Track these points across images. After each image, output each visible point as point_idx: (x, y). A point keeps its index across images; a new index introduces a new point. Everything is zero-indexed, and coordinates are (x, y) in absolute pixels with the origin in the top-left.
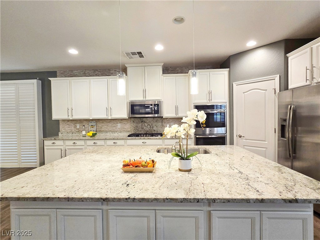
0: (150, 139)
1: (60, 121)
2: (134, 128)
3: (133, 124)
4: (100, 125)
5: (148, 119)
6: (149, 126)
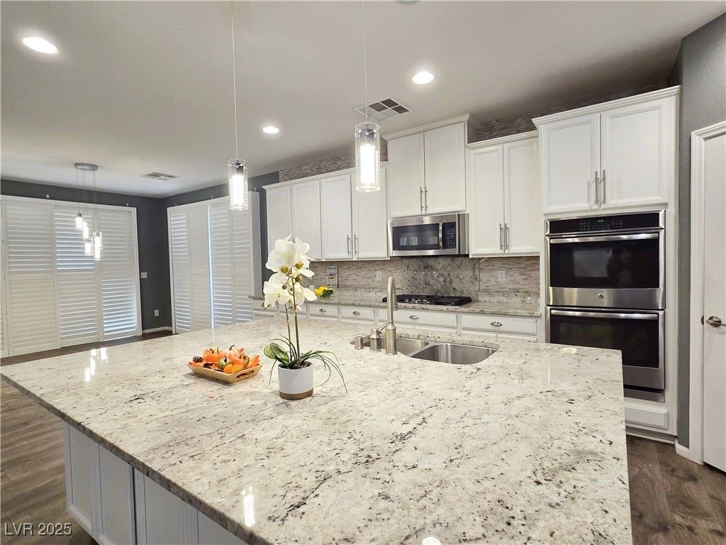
0: (427, 309)
2: (408, 283)
3: (406, 272)
4: (345, 273)
5: (440, 260)
6: (441, 279)
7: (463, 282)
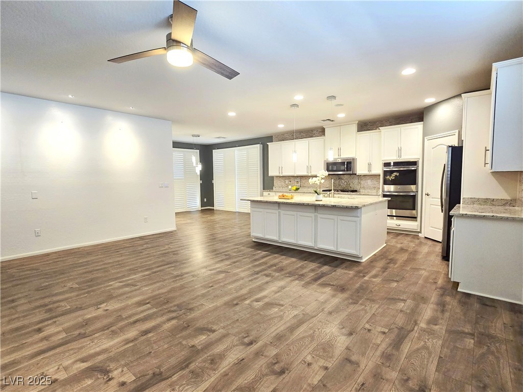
1: (275, 178)
4: (304, 181)
5: (345, 176)
6: (346, 183)
7: (354, 184)
